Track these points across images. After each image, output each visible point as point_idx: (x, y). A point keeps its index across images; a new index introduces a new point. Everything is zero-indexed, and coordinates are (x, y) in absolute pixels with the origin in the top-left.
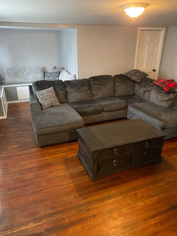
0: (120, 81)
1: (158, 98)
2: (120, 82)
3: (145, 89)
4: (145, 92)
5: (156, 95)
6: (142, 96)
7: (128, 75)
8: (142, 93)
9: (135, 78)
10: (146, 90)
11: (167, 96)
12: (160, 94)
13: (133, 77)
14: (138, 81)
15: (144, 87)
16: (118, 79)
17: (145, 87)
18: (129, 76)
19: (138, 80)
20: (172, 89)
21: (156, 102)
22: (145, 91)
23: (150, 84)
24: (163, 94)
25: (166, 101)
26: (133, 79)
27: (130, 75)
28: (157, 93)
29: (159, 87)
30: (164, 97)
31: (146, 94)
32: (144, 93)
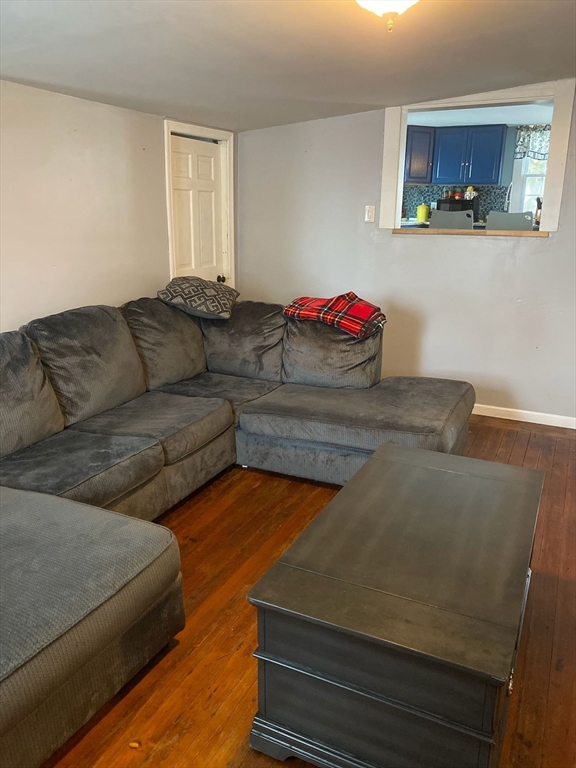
0: (155, 324)
1: (330, 361)
2: (155, 329)
3: (258, 341)
4: (261, 351)
5: (320, 354)
6: (251, 368)
7: (174, 297)
8: (252, 358)
9: (208, 308)
10: (267, 343)
11: (358, 348)
12: (333, 345)
13: (199, 302)
14: (226, 315)
15: (257, 334)
16: (145, 320)
17: (257, 332)
18: (178, 300)
19: (223, 311)
20: (370, 324)
21: (324, 376)
22: (262, 347)
23: (273, 322)
24: (343, 347)
25: (358, 368)
26: (200, 311)
27: (185, 299)
28: (322, 347)
29: (319, 326)
30: (351, 353)
31: (271, 360)
32: (259, 358)
